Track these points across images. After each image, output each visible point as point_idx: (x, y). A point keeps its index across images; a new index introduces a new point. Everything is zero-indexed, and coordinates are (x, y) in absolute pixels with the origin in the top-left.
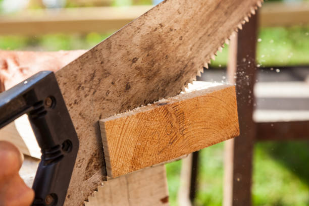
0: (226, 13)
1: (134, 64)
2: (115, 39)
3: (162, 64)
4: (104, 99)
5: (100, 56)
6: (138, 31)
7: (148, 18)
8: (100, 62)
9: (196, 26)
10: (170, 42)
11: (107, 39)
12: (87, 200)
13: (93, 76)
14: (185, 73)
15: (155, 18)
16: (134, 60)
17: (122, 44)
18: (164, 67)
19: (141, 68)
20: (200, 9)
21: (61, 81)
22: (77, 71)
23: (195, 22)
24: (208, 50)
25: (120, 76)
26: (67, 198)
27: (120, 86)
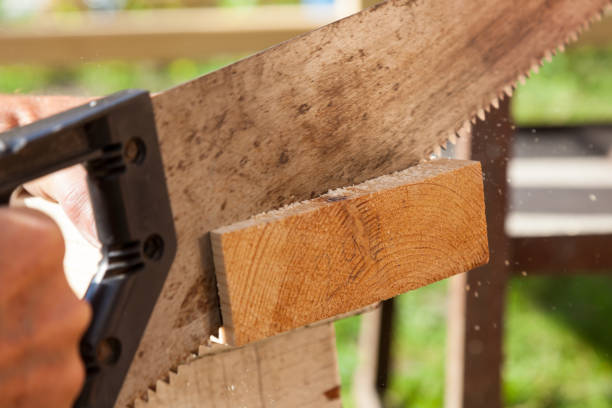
0: (486, 59)
1: (301, 116)
2: (271, 58)
3: (354, 128)
4: (236, 171)
5: (239, 85)
6: (318, 52)
7: (339, 34)
8: (239, 96)
9: (425, 69)
10: (374, 90)
11: (258, 55)
12: (175, 370)
13: (221, 121)
14: (396, 156)
15: (352, 36)
16: (303, 109)
17: (285, 72)
18: (357, 135)
19: (314, 127)
20: (438, 39)
21: (161, 116)
22: (193, 104)
23: (426, 61)
24: (445, 121)
25: (272, 132)
26: (136, 357)
27: (268, 153)
